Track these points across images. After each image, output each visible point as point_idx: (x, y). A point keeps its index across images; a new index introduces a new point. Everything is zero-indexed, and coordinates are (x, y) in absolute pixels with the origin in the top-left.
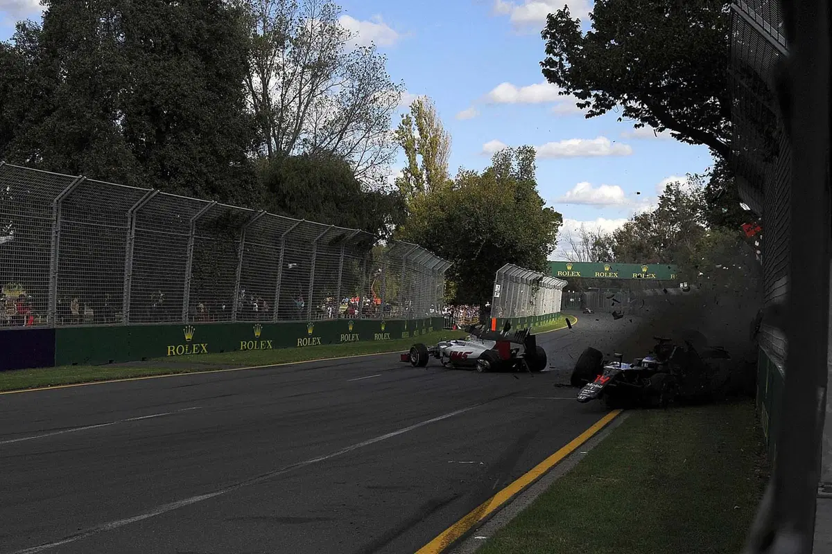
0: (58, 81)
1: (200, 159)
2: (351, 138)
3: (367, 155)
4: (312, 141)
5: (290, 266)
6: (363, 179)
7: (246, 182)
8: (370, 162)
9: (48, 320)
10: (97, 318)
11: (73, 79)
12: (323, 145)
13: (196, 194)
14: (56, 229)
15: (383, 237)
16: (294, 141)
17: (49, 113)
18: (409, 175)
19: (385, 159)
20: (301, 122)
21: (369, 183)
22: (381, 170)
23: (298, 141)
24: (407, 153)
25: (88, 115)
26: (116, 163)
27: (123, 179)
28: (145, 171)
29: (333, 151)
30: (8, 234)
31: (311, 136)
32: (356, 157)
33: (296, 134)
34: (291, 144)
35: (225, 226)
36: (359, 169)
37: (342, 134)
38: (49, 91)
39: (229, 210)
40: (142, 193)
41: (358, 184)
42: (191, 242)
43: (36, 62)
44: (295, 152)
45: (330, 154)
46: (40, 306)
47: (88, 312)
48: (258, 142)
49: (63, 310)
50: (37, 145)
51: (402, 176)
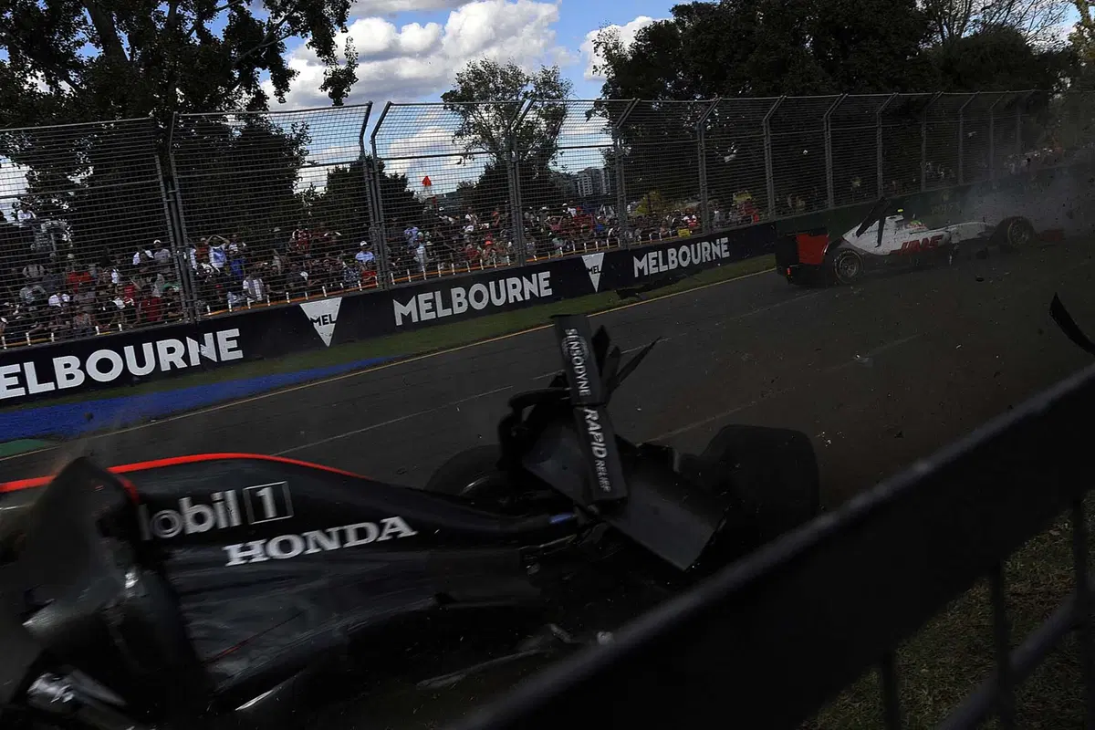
0: (756, 23)
1: (880, 60)
2: (1020, 7)
3: (1037, 20)
4: (982, 20)
5: (970, 134)
6: (1035, 43)
7: (923, 70)
8: (1040, 25)
9: (770, 216)
10: (808, 207)
11: (767, 19)
12: (993, 21)
13: (880, 90)
14: (767, 141)
15: (1057, 92)
16: (964, 24)
17: (751, 51)
18: (1083, 28)
19: (1055, 20)
20: (970, 6)
21: (1041, 44)
22: (1054, 29)
23: (969, 23)
24: (1078, 8)
25: (783, 45)
26: (810, 80)
27: (816, 92)
28: (834, 81)
29: (1003, 24)
30: (732, 153)
31: (981, 16)
32: (1026, 24)
33: (967, 16)
34: (961, 29)
35: (908, 111)
36: (1030, 34)
37: (1010, 8)
38: (750, 33)
39: (910, 97)
40: (834, 99)
41: (1029, 49)
42: (879, 132)
43: (737, 12)
44: (966, 34)
45: (999, 27)
46: (762, 206)
47: (801, 203)
48: (932, 31)
49: (781, 207)
50: (745, 79)
51: (1075, 30)
